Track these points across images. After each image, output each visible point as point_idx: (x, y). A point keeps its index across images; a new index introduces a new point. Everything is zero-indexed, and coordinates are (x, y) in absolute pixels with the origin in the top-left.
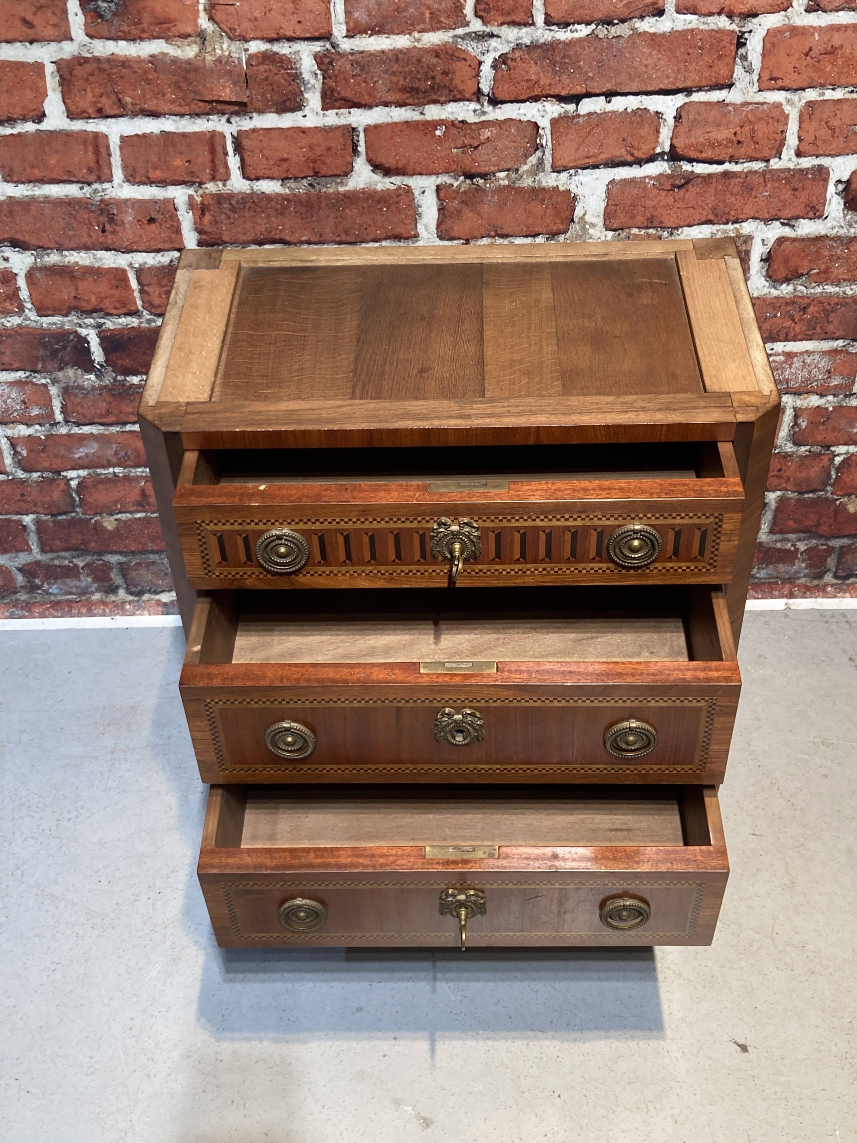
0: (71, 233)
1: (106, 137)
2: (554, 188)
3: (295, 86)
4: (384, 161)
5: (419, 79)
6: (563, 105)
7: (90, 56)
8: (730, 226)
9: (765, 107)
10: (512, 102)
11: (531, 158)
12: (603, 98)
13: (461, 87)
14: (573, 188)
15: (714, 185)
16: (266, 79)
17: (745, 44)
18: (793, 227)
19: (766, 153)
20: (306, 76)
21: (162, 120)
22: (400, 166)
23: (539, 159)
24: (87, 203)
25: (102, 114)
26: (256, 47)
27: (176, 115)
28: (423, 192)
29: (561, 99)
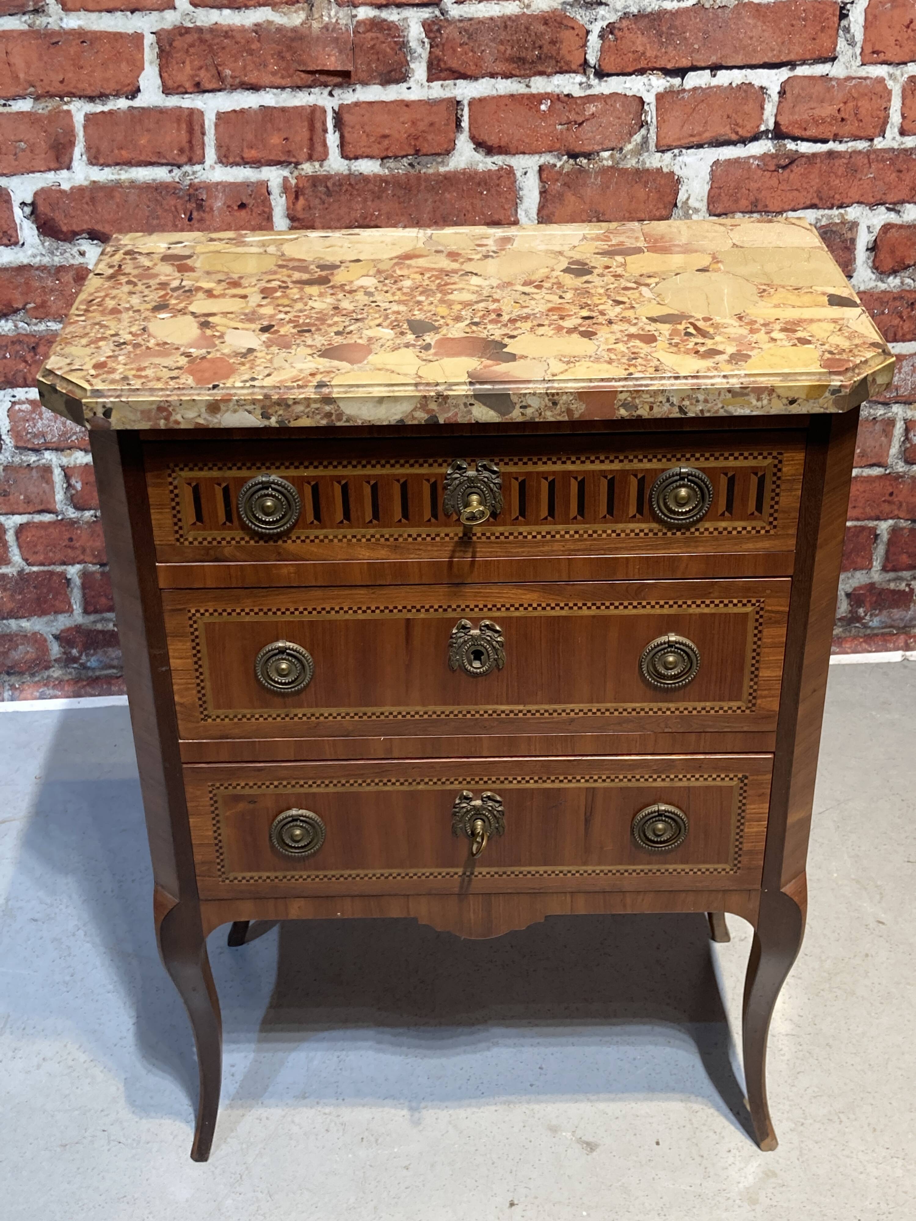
0: (155, 222)
1: (202, 113)
2: (657, 169)
3: (401, 55)
4: (486, 138)
5: (526, 49)
6: (668, 79)
7: (191, 25)
8: (835, 212)
9: (868, 82)
10: (618, 75)
11: (635, 137)
12: (708, 71)
13: (568, 58)
14: (676, 170)
15: (818, 165)
16: (373, 47)
17: (847, 15)
18: (898, 212)
19: (870, 132)
20: (413, 44)
21: (262, 93)
22: (502, 144)
23: (643, 138)
24: (175, 188)
25: (200, 89)
26: (364, 13)
27: (277, 88)
28: (526, 173)
29: (667, 72)
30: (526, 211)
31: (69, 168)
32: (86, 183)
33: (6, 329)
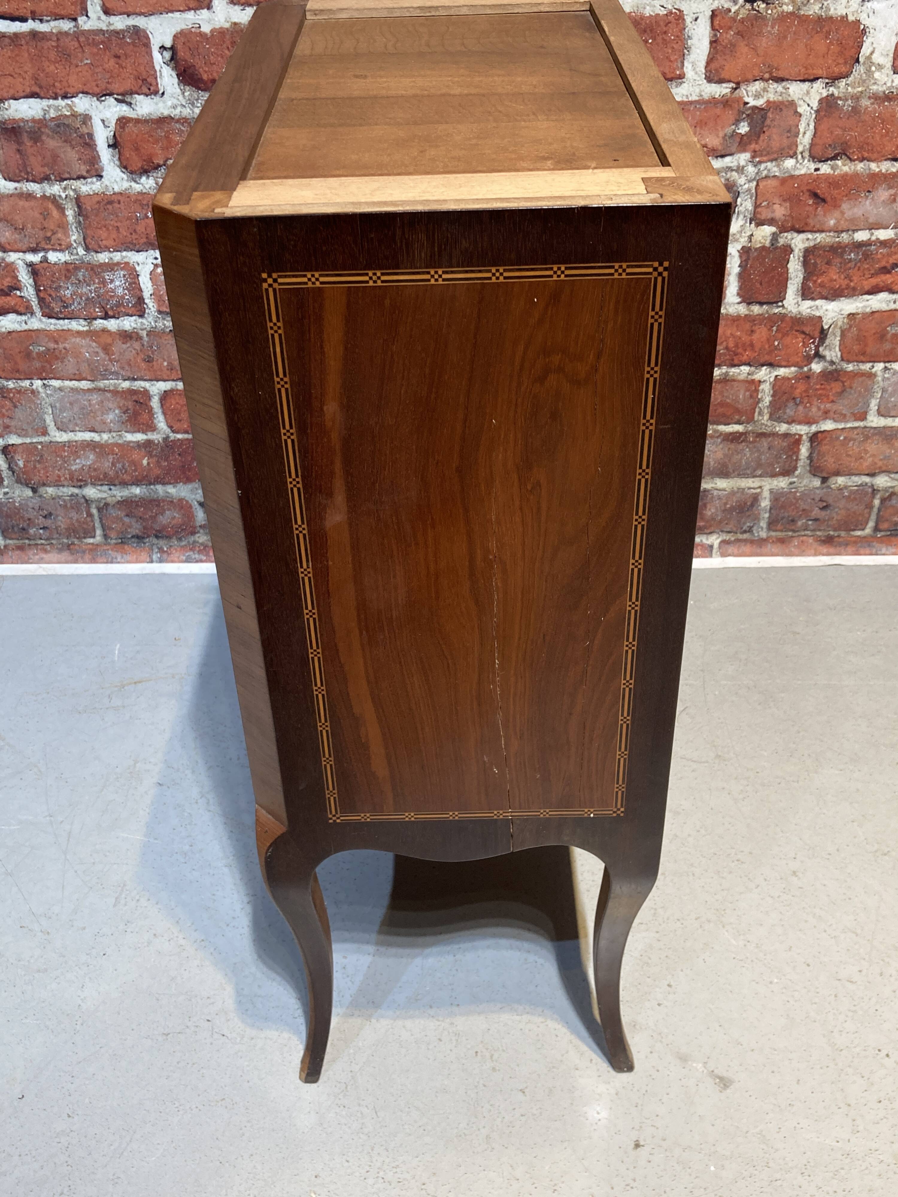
2: (842, 17)
14: (863, 18)
28: (696, 19)
30: (693, 64)
31: (209, 7)
32: (227, 25)
33: (147, 186)
